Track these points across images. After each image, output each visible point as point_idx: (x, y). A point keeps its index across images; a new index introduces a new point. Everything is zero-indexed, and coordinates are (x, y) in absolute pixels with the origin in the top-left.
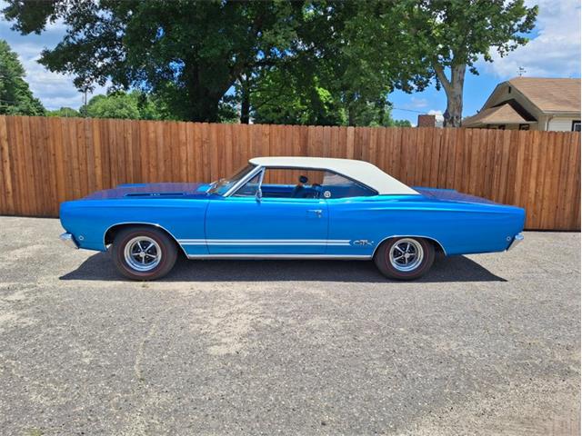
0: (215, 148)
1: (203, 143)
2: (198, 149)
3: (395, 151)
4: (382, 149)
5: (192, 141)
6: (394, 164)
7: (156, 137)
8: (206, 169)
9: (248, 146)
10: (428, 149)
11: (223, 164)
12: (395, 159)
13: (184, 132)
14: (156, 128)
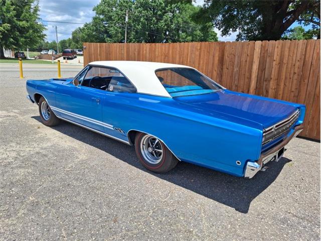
3: (297, 64)
4: (285, 61)
6: (296, 76)
7: (146, 53)
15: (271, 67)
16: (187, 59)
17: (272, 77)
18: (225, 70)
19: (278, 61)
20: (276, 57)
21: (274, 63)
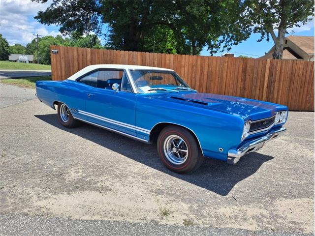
0: (199, 68)
1: (193, 66)
2: (190, 69)
3: (289, 72)
5: (187, 65)
8: (193, 80)
9: (216, 67)
10: (305, 71)
11: (202, 77)
12: (288, 76)
13: (184, 60)
14: (170, 57)
15: (276, 74)
16: (216, 69)
17: (276, 80)
18: (247, 76)
19: (279, 70)
20: (278, 69)
21: (277, 72)
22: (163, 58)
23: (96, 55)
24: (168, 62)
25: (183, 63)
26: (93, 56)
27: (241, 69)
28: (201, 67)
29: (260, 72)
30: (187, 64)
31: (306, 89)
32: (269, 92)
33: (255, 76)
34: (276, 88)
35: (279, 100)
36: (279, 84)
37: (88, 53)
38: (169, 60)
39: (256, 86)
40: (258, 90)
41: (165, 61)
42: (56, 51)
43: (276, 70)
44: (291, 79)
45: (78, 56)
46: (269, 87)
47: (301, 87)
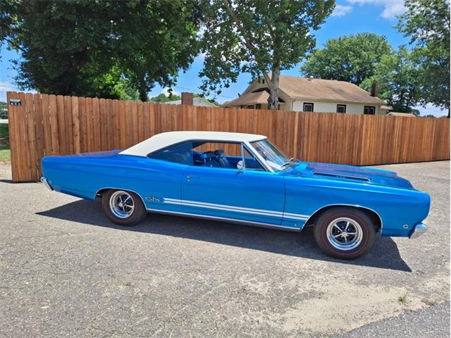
1: (221, 121)
12: (316, 130)
22: (184, 111)
23: (88, 106)
24: (190, 116)
25: (209, 118)
26: (83, 108)
27: (271, 124)
28: (229, 123)
29: (289, 126)
30: (213, 118)
31: (332, 143)
32: (299, 150)
33: (285, 131)
34: (305, 144)
35: (309, 158)
36: (308, 139)
37: (74, 104)
38: (192, 113)
39: (286, 143)
40: (288, 148)
41: (187, 115)
42: (18, 101)
43: (304, 124)
44: (319, 133)
45: (58, 108)
46: (299, 143)
47: (327, 142)
